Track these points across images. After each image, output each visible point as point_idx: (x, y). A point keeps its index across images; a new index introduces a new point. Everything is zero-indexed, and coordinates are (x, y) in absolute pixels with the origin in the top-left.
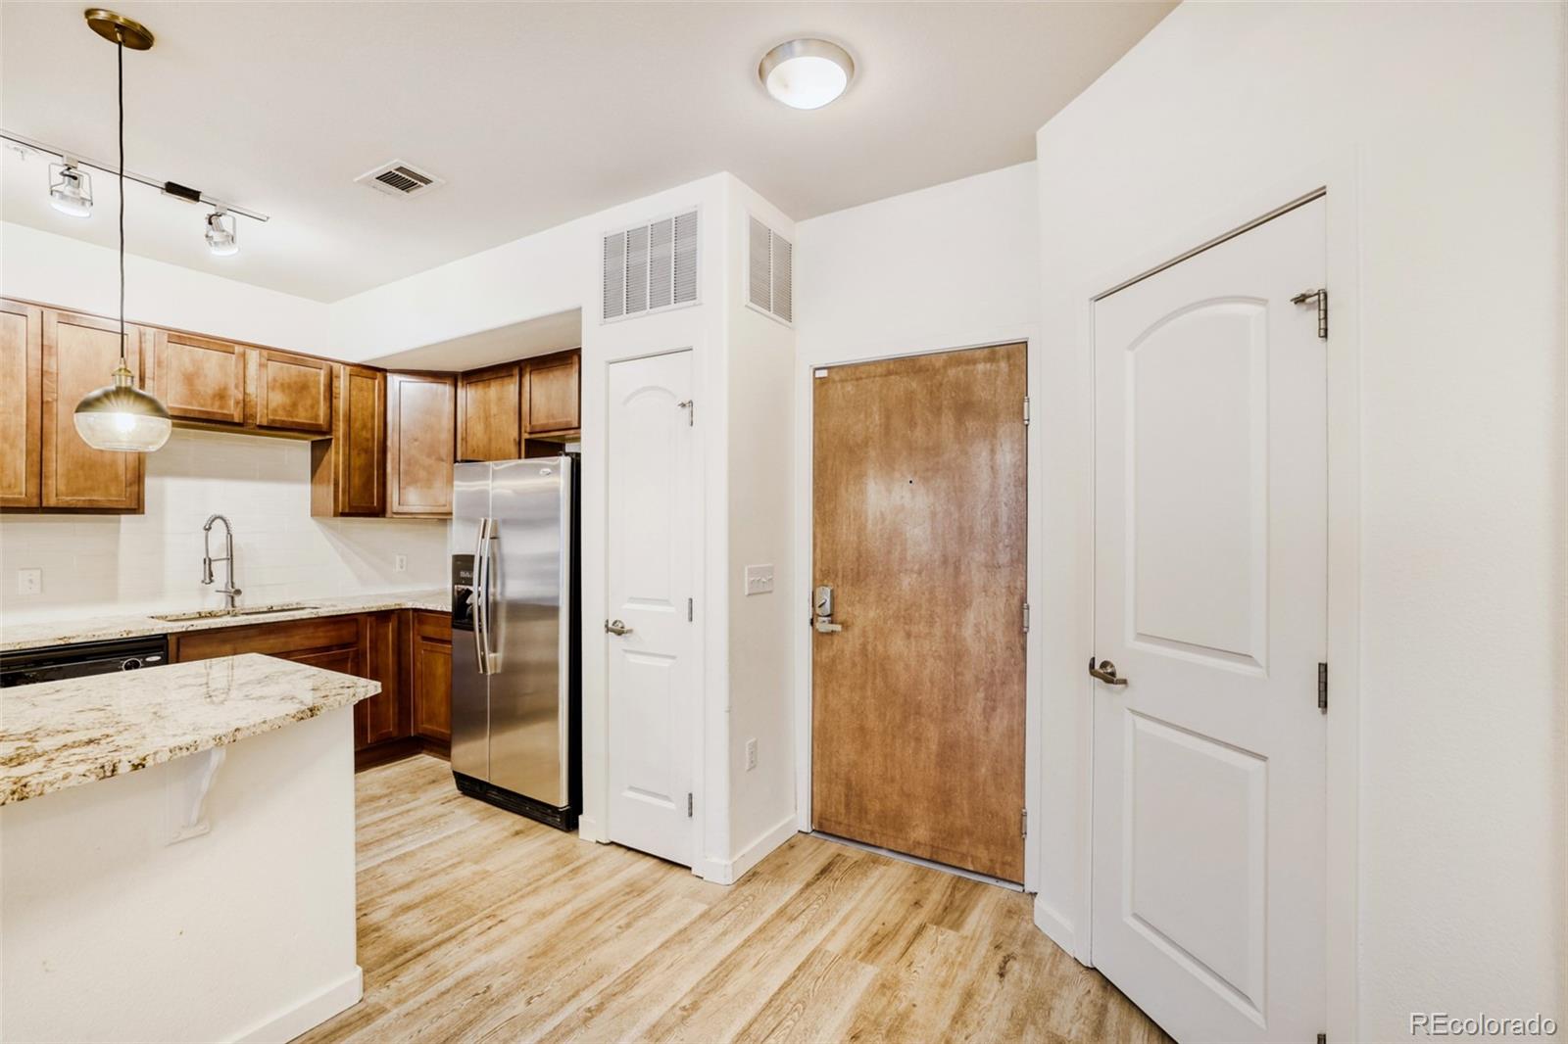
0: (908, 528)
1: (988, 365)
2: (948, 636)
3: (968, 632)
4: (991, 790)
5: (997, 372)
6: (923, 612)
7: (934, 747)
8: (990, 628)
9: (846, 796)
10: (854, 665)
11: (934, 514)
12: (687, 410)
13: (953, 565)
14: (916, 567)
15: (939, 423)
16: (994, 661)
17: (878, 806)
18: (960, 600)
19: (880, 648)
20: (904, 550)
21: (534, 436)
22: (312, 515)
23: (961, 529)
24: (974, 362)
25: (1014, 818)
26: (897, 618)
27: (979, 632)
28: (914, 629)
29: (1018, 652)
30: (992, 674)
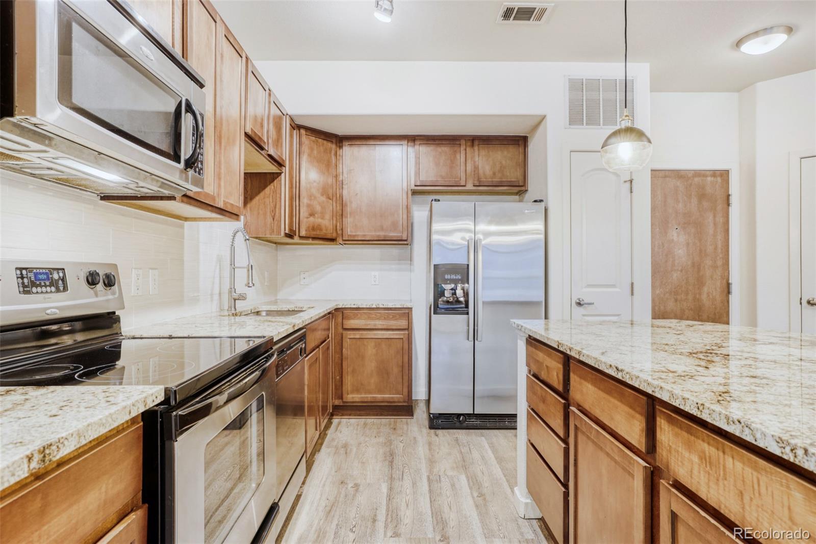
0: (676, 250)
1: (712, 179)
2: (695, 299)
3: (704, 297)
5: (717, 182)
6: (683, 289)
8: (714, 295)
11: (688, 244)
12: (628, 184)
13: (697, 267)
14: (680, 269)
15: (690, 202)
16: (715, 308)
18: (700, 283)
19: (662, 308)
20: (674, 260)
23: (701, 251)
24: (706, 176)
26: (670, 293)
27: (709, 296)
28: (679, 297)
29: (726, 304)
30: (715, 314)
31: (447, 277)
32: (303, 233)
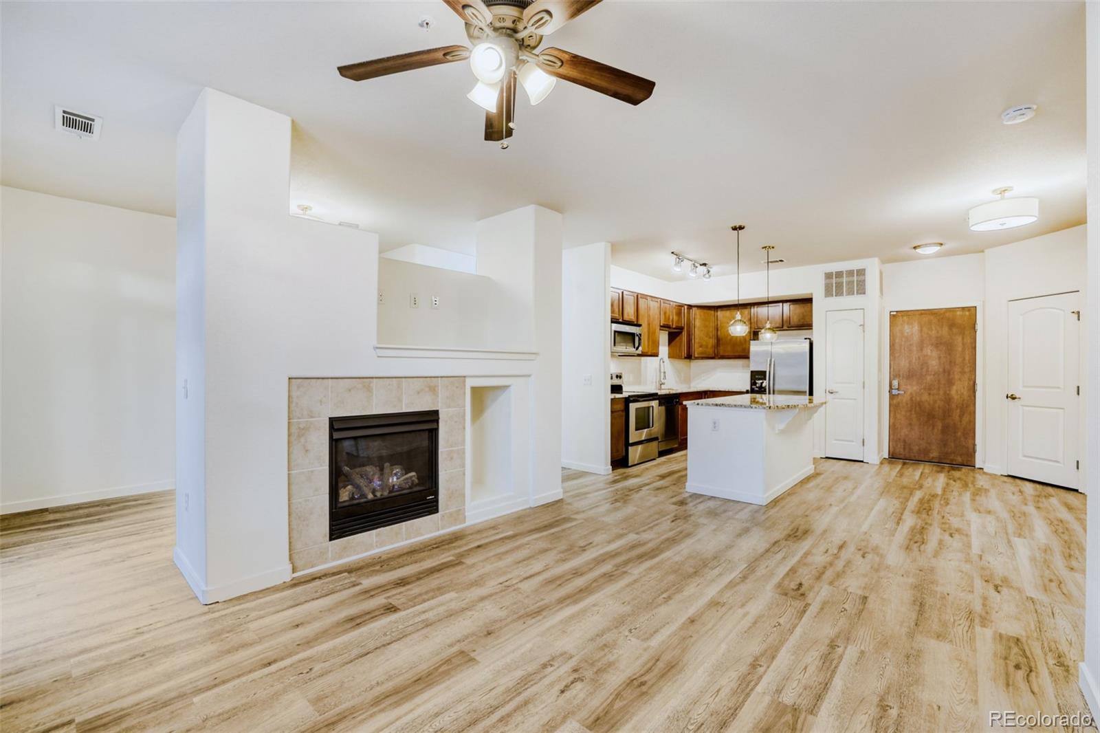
0: (930, 361)
1: (961, 313)
2: (945, 393)
3: (953, 392)
4: (962, 439)
5: (966, 315)
6: (936, 387)
7: (940, 428)
8: (962, 391)
9: (904, 445)
10: (907, 404)
11: (940, 357)
12: (862, 327)
13: (947, 372)
14: (933, 373)
15: (942, 330)
16: (963, 400)
17: (917, 448)
18: (950, 383)
19: (918, 399)
20: (928, 368)
21: (757, 330)
22: (669, 357)
23: (950, 362)
24: (957, 312)
25: (971, 446)
26: (925, 389)
27: (957, 392)
28: (932, 392)
29: (973, 398)
30: (963, 405)
31: (757, 377)
32: (696, 355)
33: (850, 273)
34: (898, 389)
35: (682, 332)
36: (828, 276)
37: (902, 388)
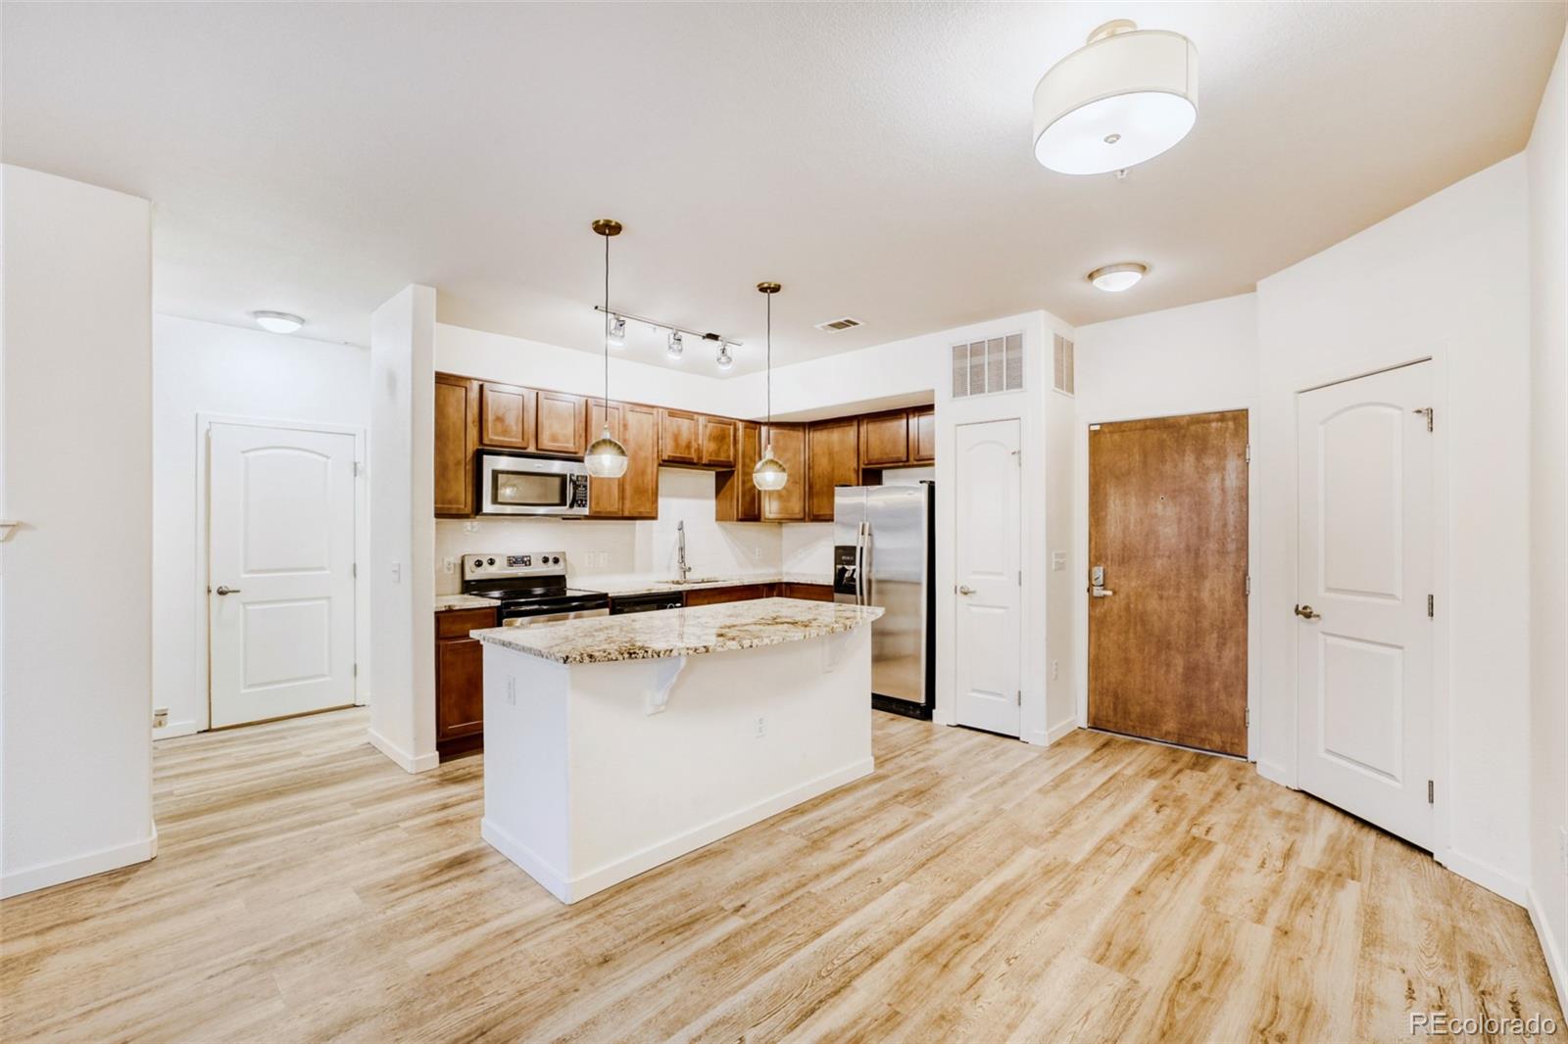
0: (1160, 528)
1: (1219, 424)
2: (1190, 597)
3: (1205, 595)
4: (1223, 697)
5: (1227, 428)
6: (1172, 583)
7: (1180, 670)
8: (1222, 592)
9: (1114, 703)
10: (1120, 617)
11: (1180, 520)
12: (1016, 456)
13: (1195, 552)
14: (1168, 553)
15: (1183, 461)
16: (1224, 613)
17: (1138, 709)
18: (1199, 573)
19: (1140, 607)
20: (1158, 542)
21: (869, 467)
22: (717, 520)
23: (1200, 529)
24: (1210, 421)
25: (1239, 714)
26: (1152, 586)
27: (1213, 594)
28: (1165, 594)
29: (1242, 608)
30: (1223, 621)
31: (843, 558)
33: (996, 344)
34: (1104, 586)
35: (733, 472)
36: (959, 352)
37: (1111, 586)
